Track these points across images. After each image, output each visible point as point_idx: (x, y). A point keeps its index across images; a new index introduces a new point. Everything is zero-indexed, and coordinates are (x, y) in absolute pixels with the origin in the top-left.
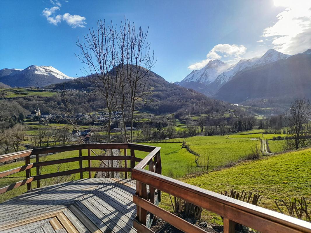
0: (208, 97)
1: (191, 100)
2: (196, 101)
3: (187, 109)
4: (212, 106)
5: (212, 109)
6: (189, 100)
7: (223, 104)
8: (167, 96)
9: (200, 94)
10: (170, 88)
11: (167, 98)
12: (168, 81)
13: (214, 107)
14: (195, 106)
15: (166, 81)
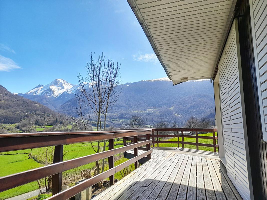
0: (52, 110)
1: (35, 112)
2: (41, 114)
3: (31, 121)
4: (56, 118)
5: (56, 121)
6: (34, 112)
7: (66, 117)
8: (9, 107)
9: (45, 108)
10: (12, 99)
11: (8, 108)
12: (11, 92)
13: (59, 120)
14: (40, 118)
15: (8, 92)
